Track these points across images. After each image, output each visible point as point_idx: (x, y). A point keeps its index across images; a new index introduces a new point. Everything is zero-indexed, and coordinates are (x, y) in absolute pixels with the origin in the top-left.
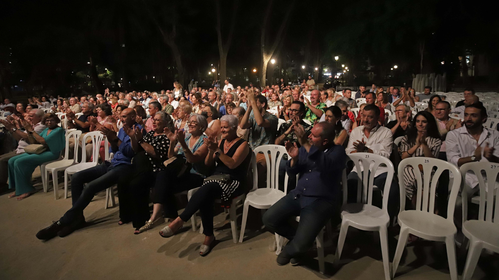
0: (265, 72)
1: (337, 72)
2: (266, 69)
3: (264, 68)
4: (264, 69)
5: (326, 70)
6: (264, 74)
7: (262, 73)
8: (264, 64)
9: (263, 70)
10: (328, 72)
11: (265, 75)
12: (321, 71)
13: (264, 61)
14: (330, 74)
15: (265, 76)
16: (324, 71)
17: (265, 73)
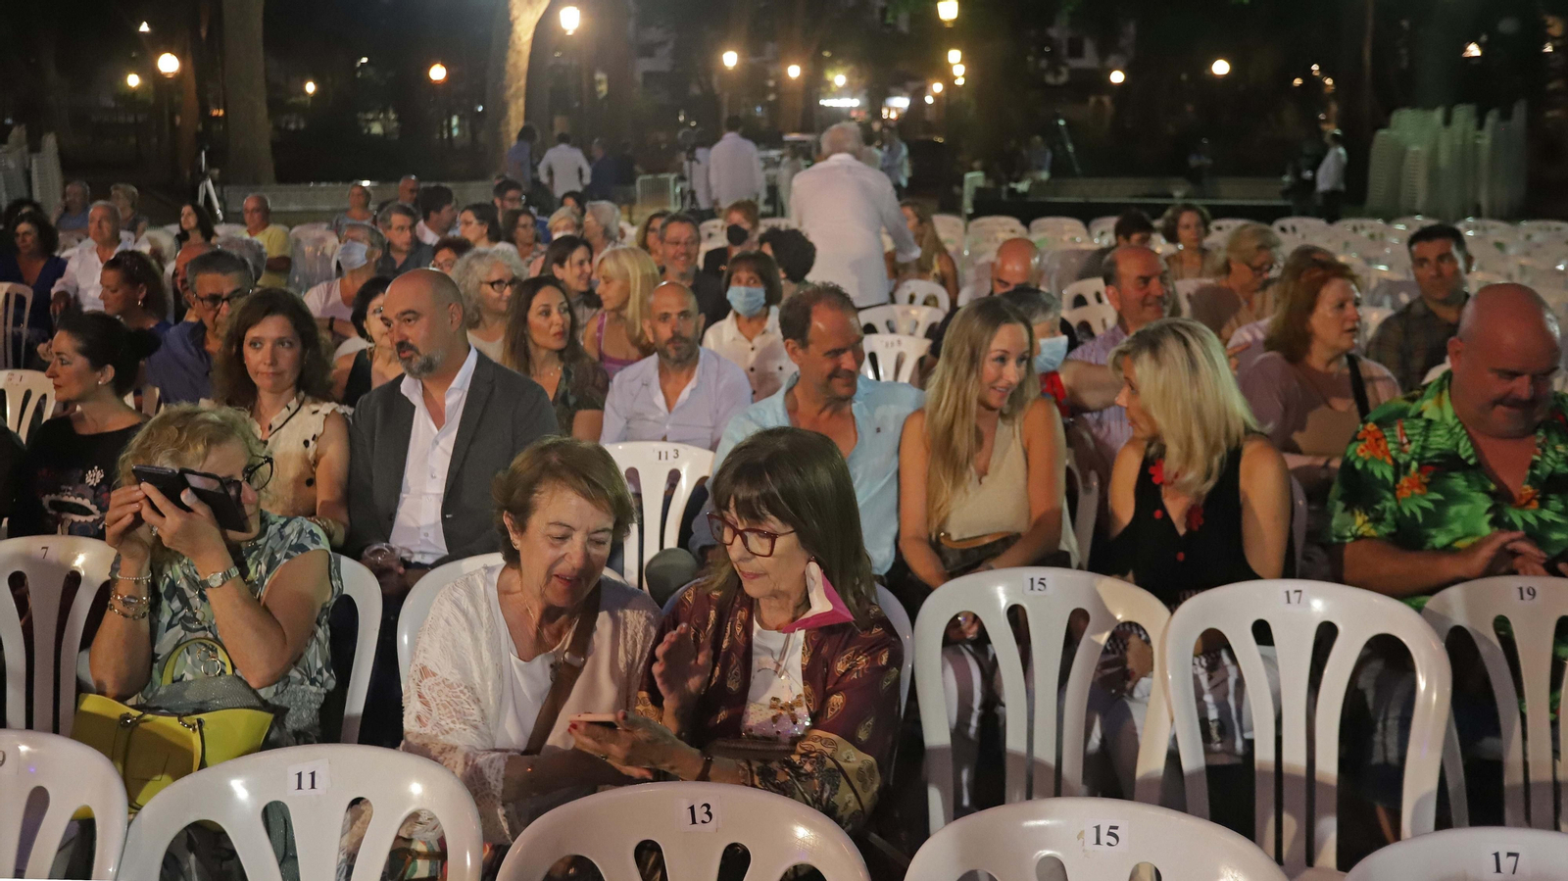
0: (523, 82)
1: (893, 90)
2: (523, 63)
3: (512, 57)
4: (515, 65)
5: (839, 79)
6: (516, 96)
7: (504, 88)
8: (515, 36)
9: (509, 68)
10: (849, 90)
11: (521, 101)
12: (815, 84)
13: (515, 13)
14: (855, 103)
15: (522, 108)
16: (828, 84)
17: (523, 91)
